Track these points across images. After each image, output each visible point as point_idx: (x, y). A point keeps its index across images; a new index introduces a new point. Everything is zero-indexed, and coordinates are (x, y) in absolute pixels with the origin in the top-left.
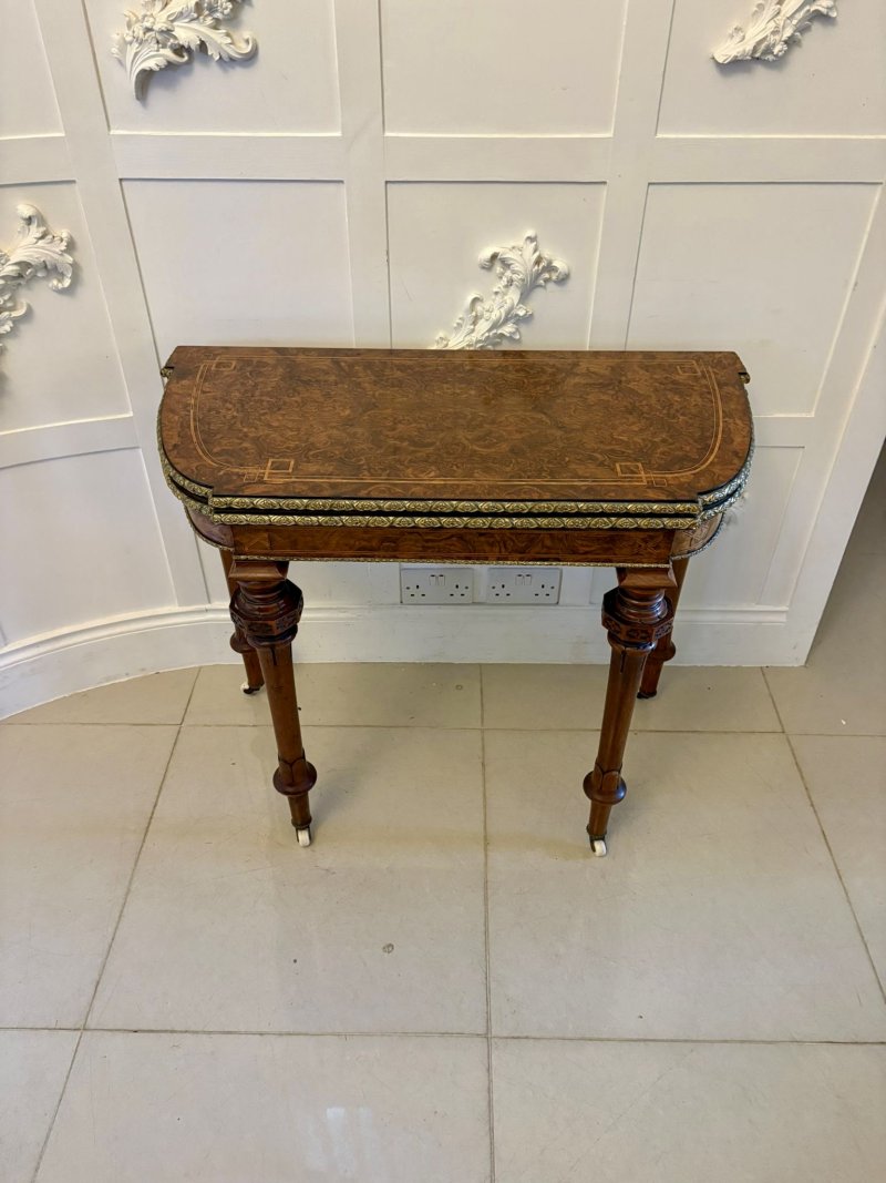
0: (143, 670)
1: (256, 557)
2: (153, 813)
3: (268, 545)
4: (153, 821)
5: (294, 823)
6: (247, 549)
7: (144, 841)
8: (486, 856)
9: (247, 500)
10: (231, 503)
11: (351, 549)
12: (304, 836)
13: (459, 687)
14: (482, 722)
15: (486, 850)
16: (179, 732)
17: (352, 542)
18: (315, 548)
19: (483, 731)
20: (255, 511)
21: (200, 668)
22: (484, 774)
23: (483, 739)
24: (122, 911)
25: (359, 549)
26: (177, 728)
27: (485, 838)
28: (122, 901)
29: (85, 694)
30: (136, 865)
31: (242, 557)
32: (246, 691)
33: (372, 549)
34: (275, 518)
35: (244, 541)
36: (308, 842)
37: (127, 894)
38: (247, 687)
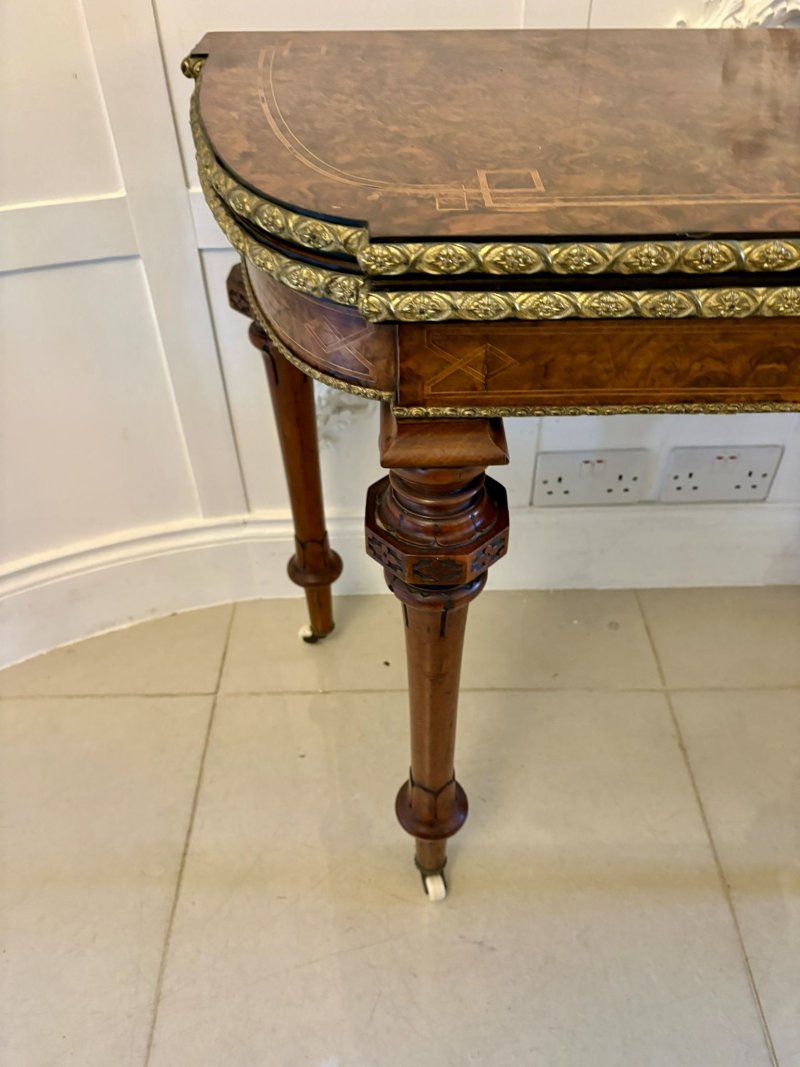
0: (153, 611)
1: (447, 411)
2: (187, 845)
3: (478, 376)
4: (188, 859)
5: (419, 864)
6: (428, 390)
7: (177, 897)
8: (732, 910)
9: (460, 248)
10: (418, 260)
11: (676, 380)
12: (435, 885)
13: (614, 626)
14: (662, 677)
15: (728, 899)
16: (214, 706)
17: (683, 364)
18: (589, 383)
19: (667, 693)
20: (477, 280)
21: (235, 606)
22: (687, 763)
23: (671, 707)
24: (151, 1036)
25: (696, 383)
26: (210, 699)
27: (722, 876)
28: (149, 1016)
29: (70, 650)
30: (167, 944)
31: (414, 411)
32: (307, 640)
33: (728, 381)
34: (523, 301)
35: (427, 369)
36: (443, 894)
37: (157, 1001)
38: (308, 633)
